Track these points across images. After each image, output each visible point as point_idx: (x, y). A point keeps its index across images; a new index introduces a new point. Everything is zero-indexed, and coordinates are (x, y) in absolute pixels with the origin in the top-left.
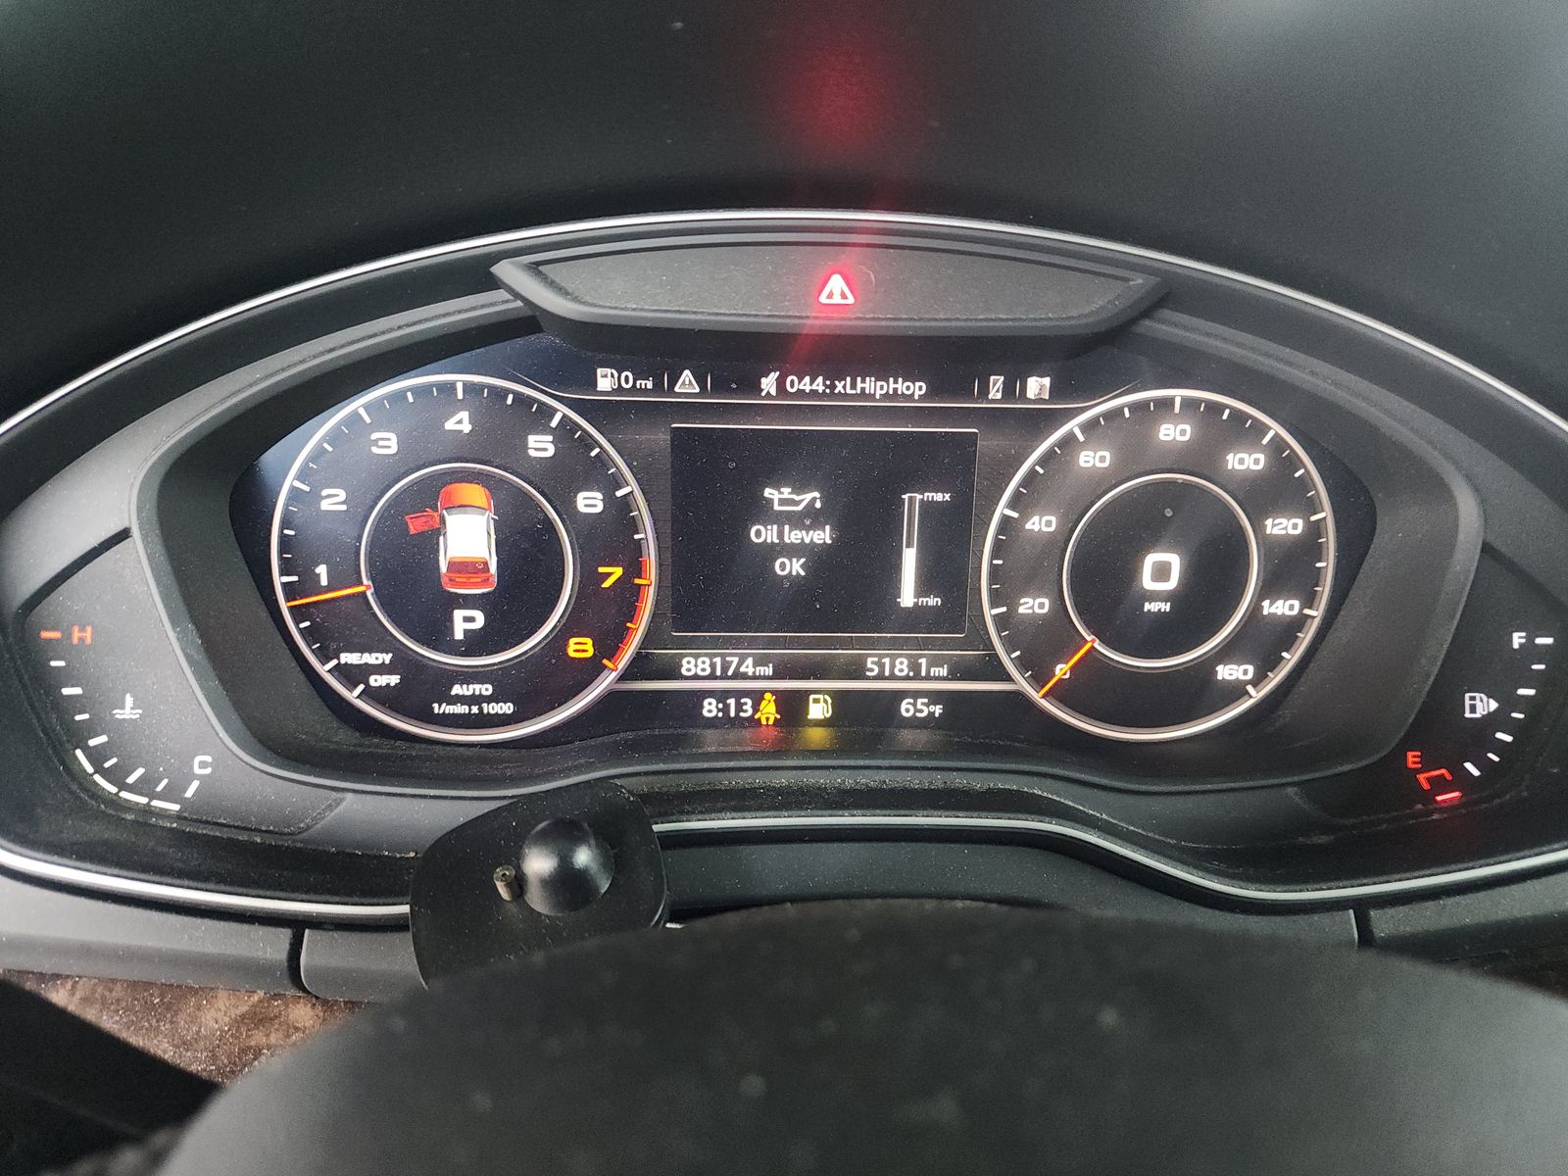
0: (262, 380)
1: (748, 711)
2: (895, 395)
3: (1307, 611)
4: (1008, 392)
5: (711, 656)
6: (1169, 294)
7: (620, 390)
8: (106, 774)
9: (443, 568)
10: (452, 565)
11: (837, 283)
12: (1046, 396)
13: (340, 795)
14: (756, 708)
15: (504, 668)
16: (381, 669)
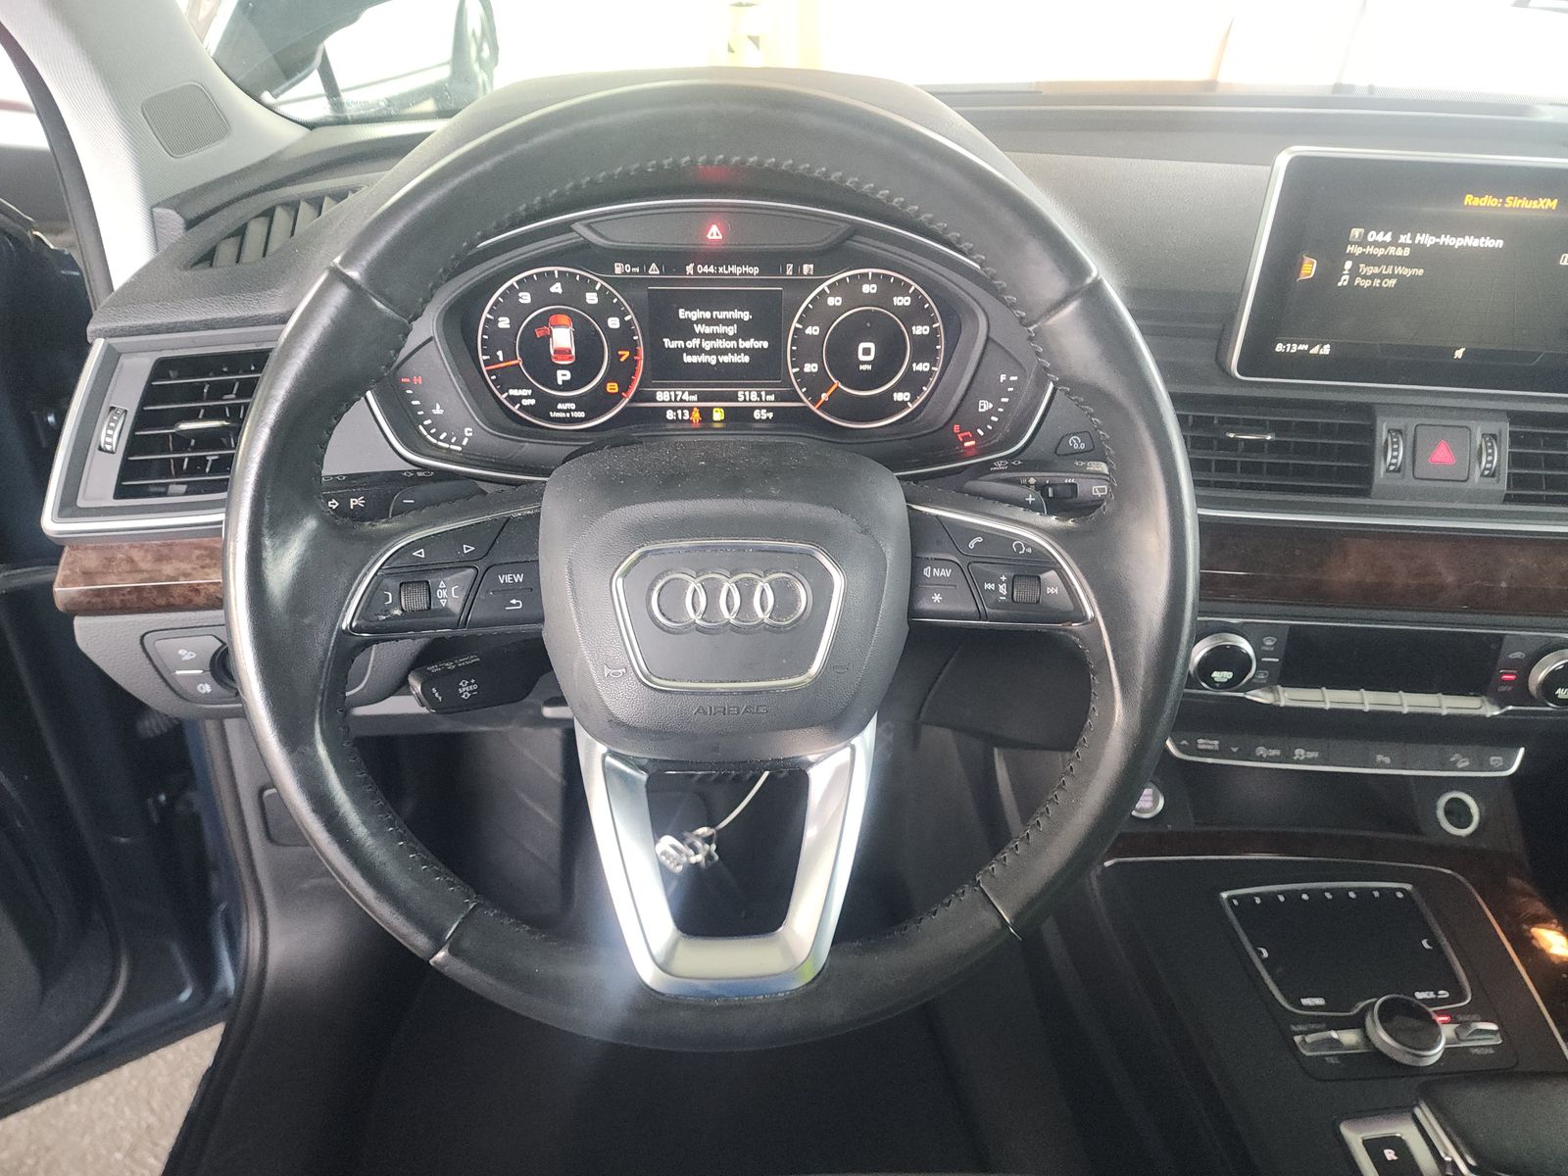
0: (480, 274)
1: (687, 417)
2: (746, 274)
3: (933, 368)
4: (795, 271)
5: (670, 391)
6: (856, 230)
7: (625, 273)
8: (432, 435)
9: (552, 352)
10: (556, 351)
11: (714, 229)
12: (812, 273)
13: (521, 444)
14: (690, 415)
15: (581, 396)
16: (527, 397)
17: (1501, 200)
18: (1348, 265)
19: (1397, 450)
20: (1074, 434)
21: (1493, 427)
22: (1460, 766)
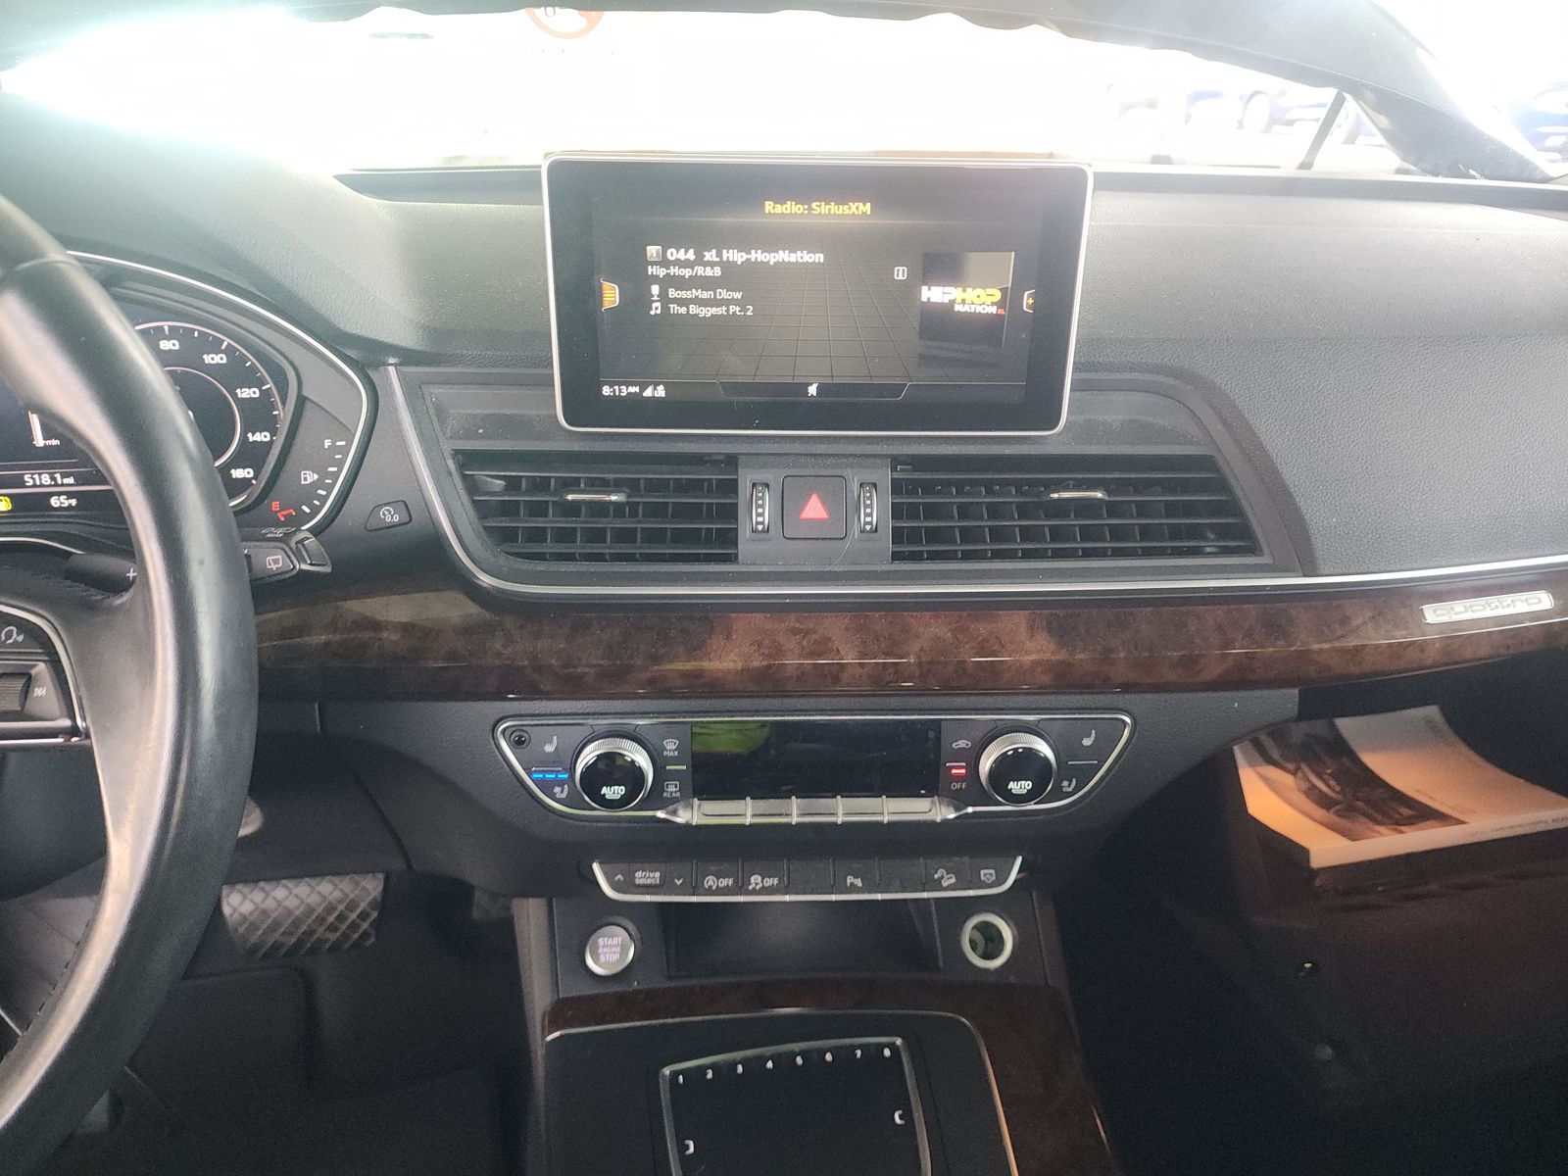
3: (274, 438)
17: (806, 207)
18: (655, 289)
19: (762, 506)
20: (386, 505)
21: (869, 476)
22: (945, 884)
